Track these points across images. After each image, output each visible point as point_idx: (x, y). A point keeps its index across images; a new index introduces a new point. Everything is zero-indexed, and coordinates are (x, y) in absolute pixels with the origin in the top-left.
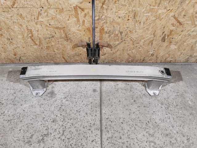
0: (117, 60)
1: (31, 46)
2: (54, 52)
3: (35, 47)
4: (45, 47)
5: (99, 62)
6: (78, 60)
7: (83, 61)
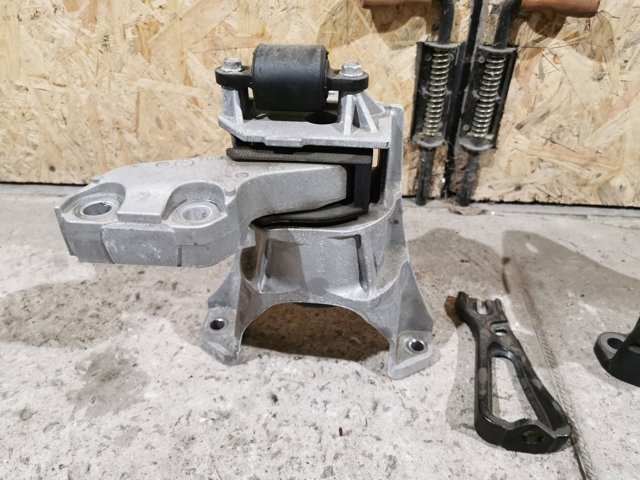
0: (616, 182)
1: (35, 17)
2: (187, 81)
3: (64, 27)
4: (130, 36)
5: (480, 193)
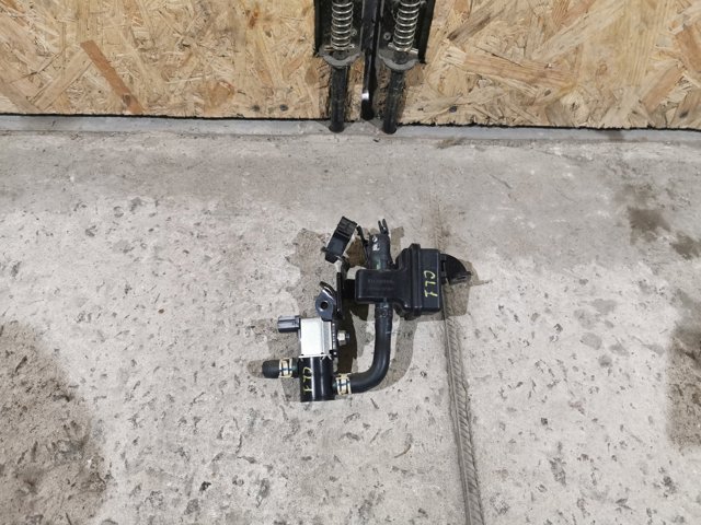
6: (230, 92)
7: (279, 97)
